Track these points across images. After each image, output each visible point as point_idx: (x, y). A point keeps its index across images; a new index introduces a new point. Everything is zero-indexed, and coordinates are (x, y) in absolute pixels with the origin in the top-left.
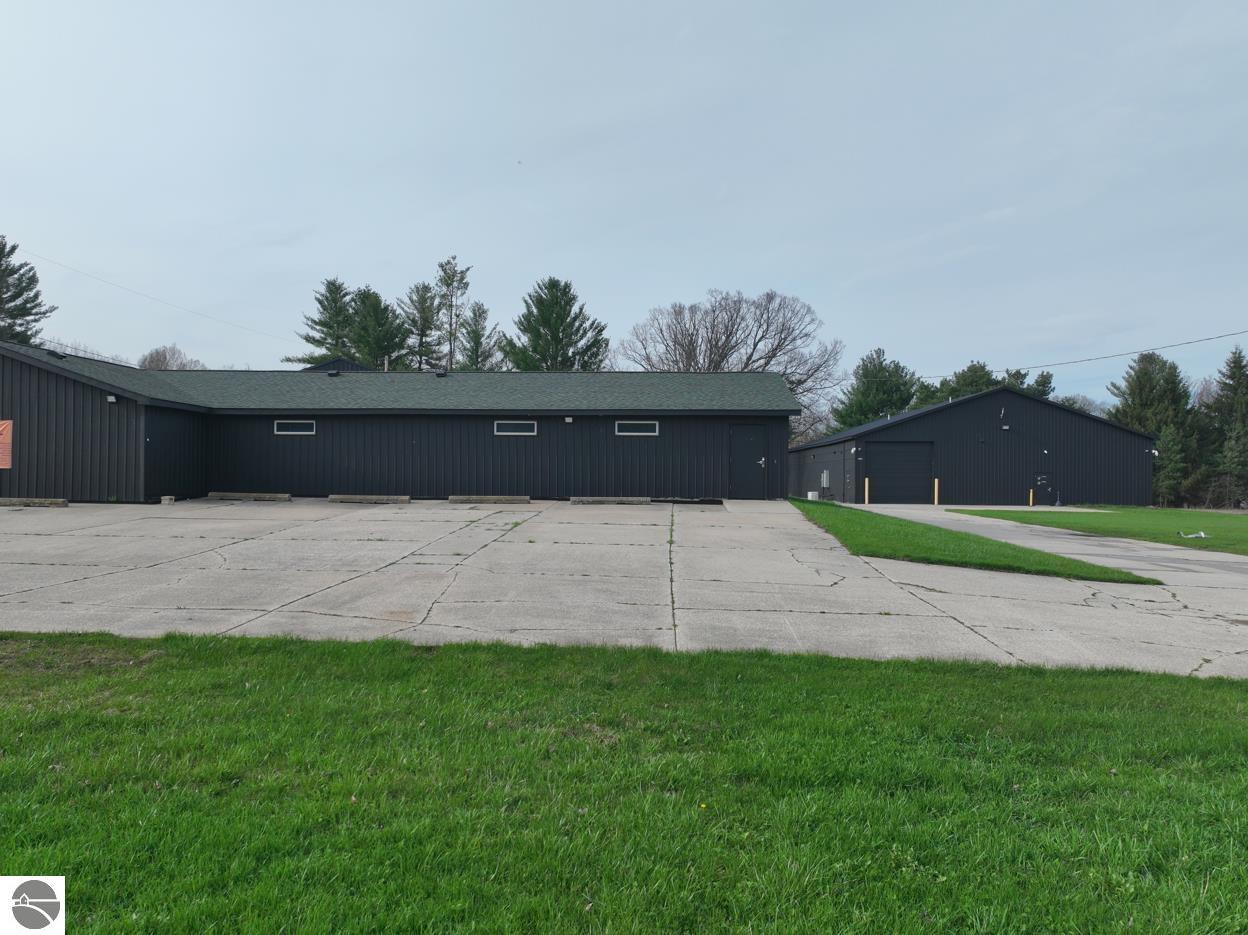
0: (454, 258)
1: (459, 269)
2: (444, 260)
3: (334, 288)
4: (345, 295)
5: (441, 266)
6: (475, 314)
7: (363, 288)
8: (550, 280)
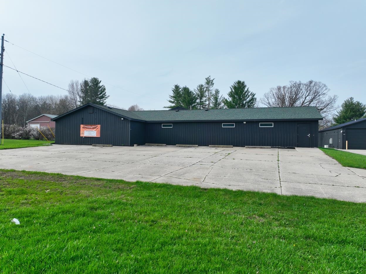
0: (210, 76)
1: (211, 79)
2: (207, 77)
3: (177, 87)
4: (180, 89)
5: (206, 79)
6: (216, 92)
7: (184, 86)
8: (238, 81)
